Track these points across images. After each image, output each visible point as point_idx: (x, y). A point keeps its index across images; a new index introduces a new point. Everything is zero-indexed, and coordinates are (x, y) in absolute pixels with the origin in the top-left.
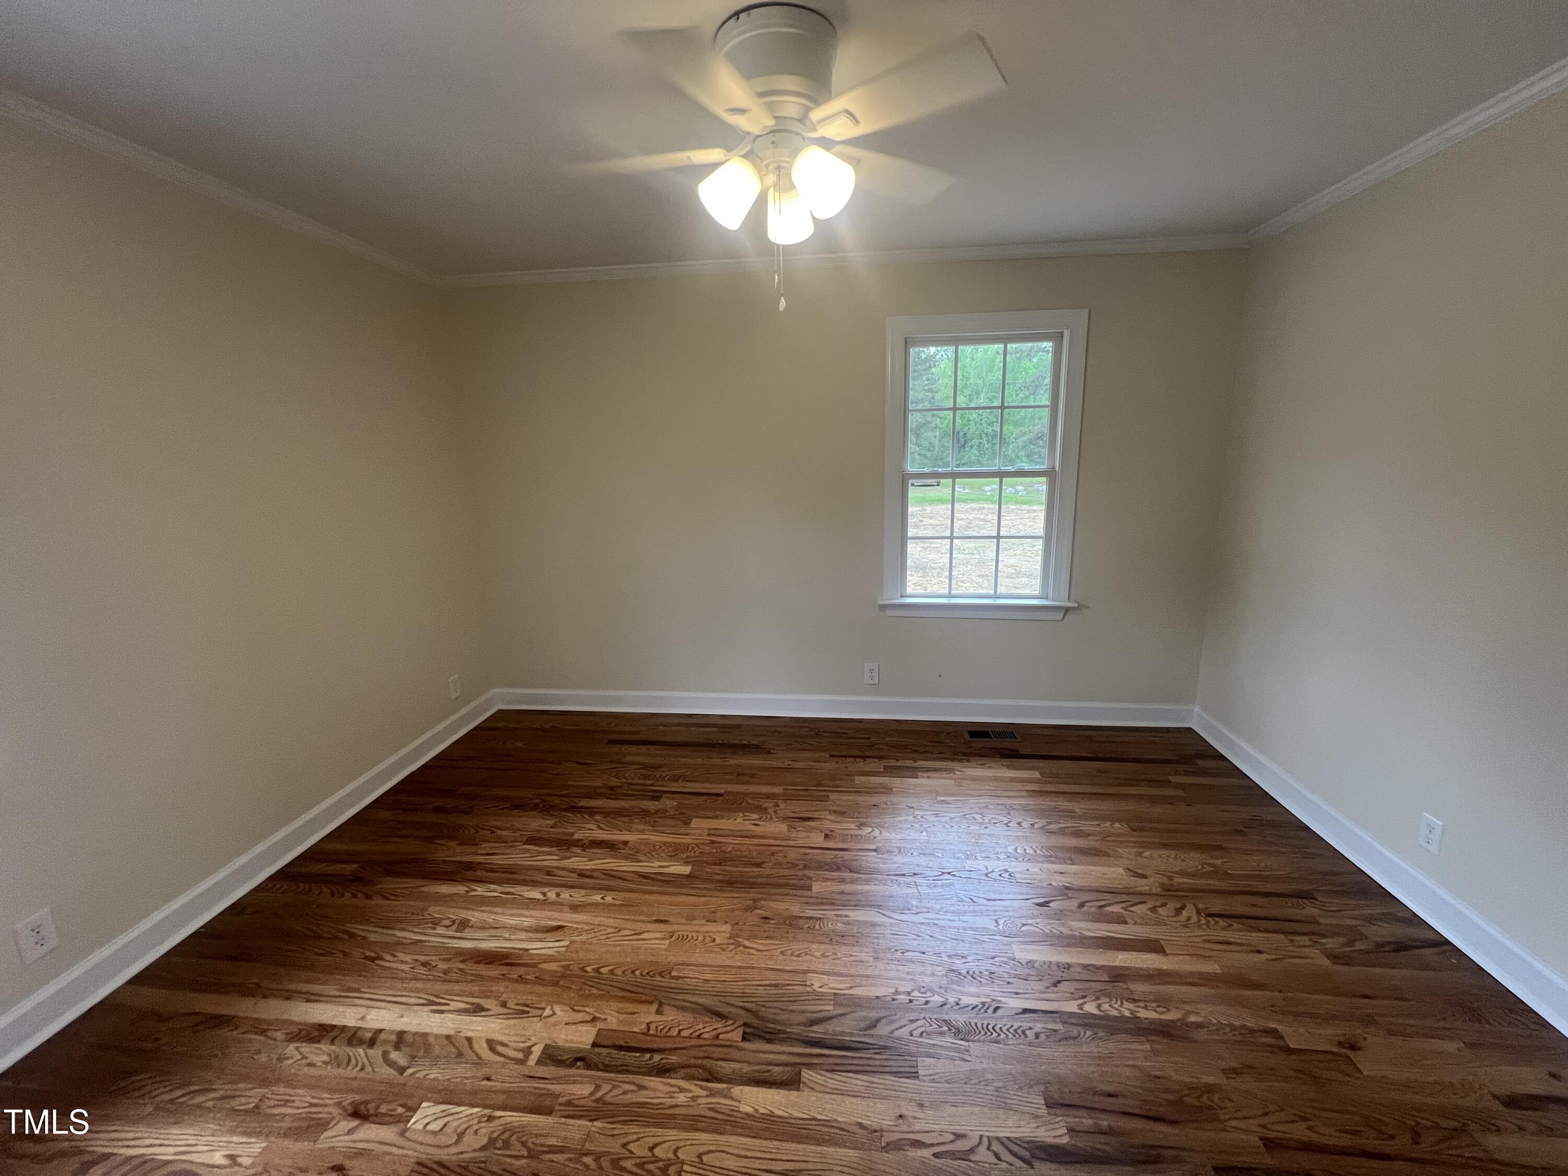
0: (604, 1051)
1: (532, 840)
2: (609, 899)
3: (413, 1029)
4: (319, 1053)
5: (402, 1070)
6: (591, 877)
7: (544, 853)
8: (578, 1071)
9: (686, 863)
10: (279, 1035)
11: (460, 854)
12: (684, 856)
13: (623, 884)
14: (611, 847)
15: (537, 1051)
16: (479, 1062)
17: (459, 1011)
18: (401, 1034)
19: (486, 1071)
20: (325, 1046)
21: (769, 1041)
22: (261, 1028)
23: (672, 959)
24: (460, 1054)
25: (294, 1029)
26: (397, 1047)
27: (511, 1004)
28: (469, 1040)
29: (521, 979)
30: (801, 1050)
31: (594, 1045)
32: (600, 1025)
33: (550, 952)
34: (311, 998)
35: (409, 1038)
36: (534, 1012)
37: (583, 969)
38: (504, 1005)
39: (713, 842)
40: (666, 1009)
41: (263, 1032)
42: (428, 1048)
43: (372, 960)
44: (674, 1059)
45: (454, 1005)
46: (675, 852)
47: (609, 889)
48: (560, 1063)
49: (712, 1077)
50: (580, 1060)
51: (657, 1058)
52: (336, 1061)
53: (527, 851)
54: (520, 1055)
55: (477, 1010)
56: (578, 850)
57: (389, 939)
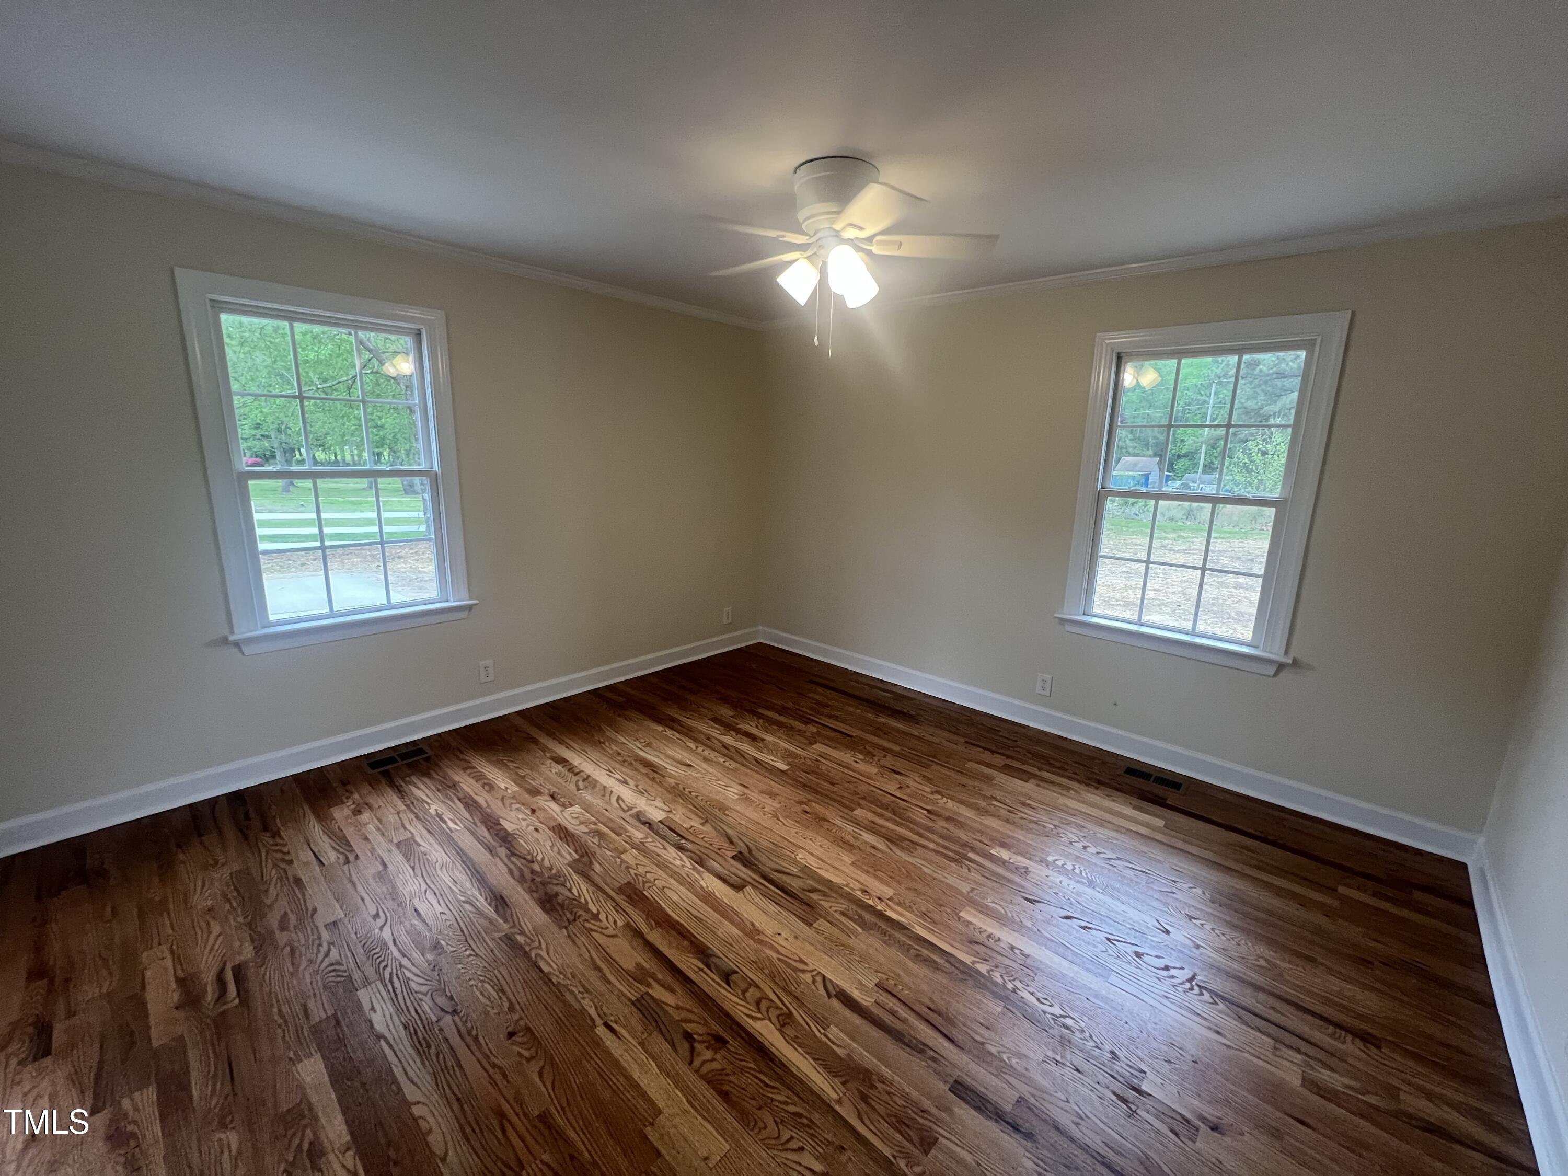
0: (662, 826)
1: (714, 720)
2: (727, 764)
3: (594, 777)
4: (557, 768)
5: (578, 789)
6: (728, 749)
7: (713, 727)
8: (645, 829)
9: (788, 764)
10: (548, 755)
11: (673, 712)
12: (790, 760)
13: (741, 760)
14: (753, 738)
15: (634, 811)
16: (609, 803)
17: (618, 780)
18: (588, 776)
19: (608, 807)
20: (560, 767)
21: (745, 866)
22: (544, 749)
23: (732, 805)
24: (604, 796)
25: (554, 755)
26: (584, 780)
27: (640, 787)
28: (612, 792)
29: (653, 779)
30: (757, 878)
31: (660, 821)
32: (671, 816)
33: (676, 774)
34: (568, 747)
35: (590, 779)
36: (646, 794)
37: (684, 789)
38: (637, 786)
39: (817, 760)
40: (708, 825)
41: (544, 751)
42: (594, 787)
43: (600, 742)
44: (689, 846)
45: (617, 776)
46: (788, 756)
47: (732, 759)
48: (640, 821)
49: (701, 862)
50: (649, 824)
51: (683, 841)
52: (559, 774)
53: (707, 723)
54: (626, 808)
55: (625, 782)
56: (733, 733)
57: (613, 737)
